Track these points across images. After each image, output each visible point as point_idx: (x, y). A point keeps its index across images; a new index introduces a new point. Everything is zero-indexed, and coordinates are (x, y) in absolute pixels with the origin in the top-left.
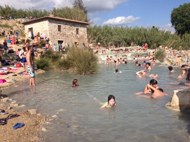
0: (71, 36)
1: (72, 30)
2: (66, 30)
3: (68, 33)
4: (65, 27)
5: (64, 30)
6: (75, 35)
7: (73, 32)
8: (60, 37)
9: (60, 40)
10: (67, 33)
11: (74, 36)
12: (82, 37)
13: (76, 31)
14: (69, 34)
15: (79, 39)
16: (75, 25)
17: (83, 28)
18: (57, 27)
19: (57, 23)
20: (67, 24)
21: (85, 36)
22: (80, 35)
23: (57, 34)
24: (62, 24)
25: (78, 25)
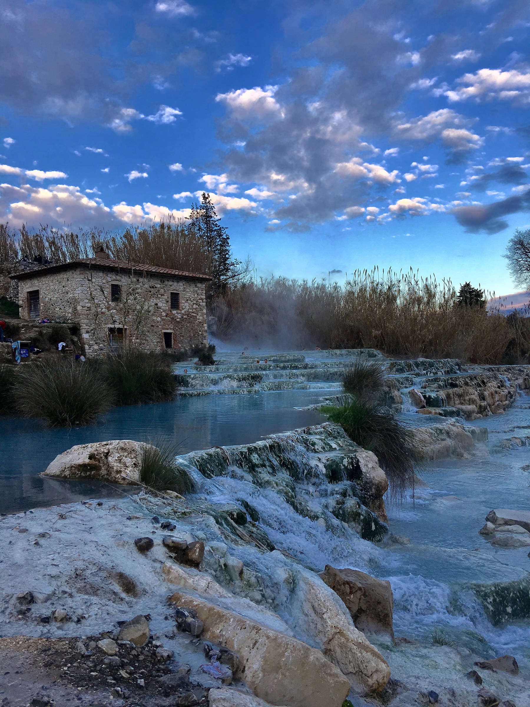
0: (153, 315)
1: (157, 298)
3: (144, 306)
4: (133, 290)
5: (131, 297)
6: (164, 311)
7: (160, 304)
8: (117, 318)
9: (116, 326)
10: (139, 307)
11: (164, 314)
12: (190, 317)
13: (169, 300)
14: (146, 307)
15: (178, 322)
16: (166, 282)
17: (192, 290)
18: (108, 291)
19: (109, 279)
20: (141, 280)
21: (200, 314)
22: (183, 312)
23: (108, 308)
24: (124, 281)
25: (175, 284)
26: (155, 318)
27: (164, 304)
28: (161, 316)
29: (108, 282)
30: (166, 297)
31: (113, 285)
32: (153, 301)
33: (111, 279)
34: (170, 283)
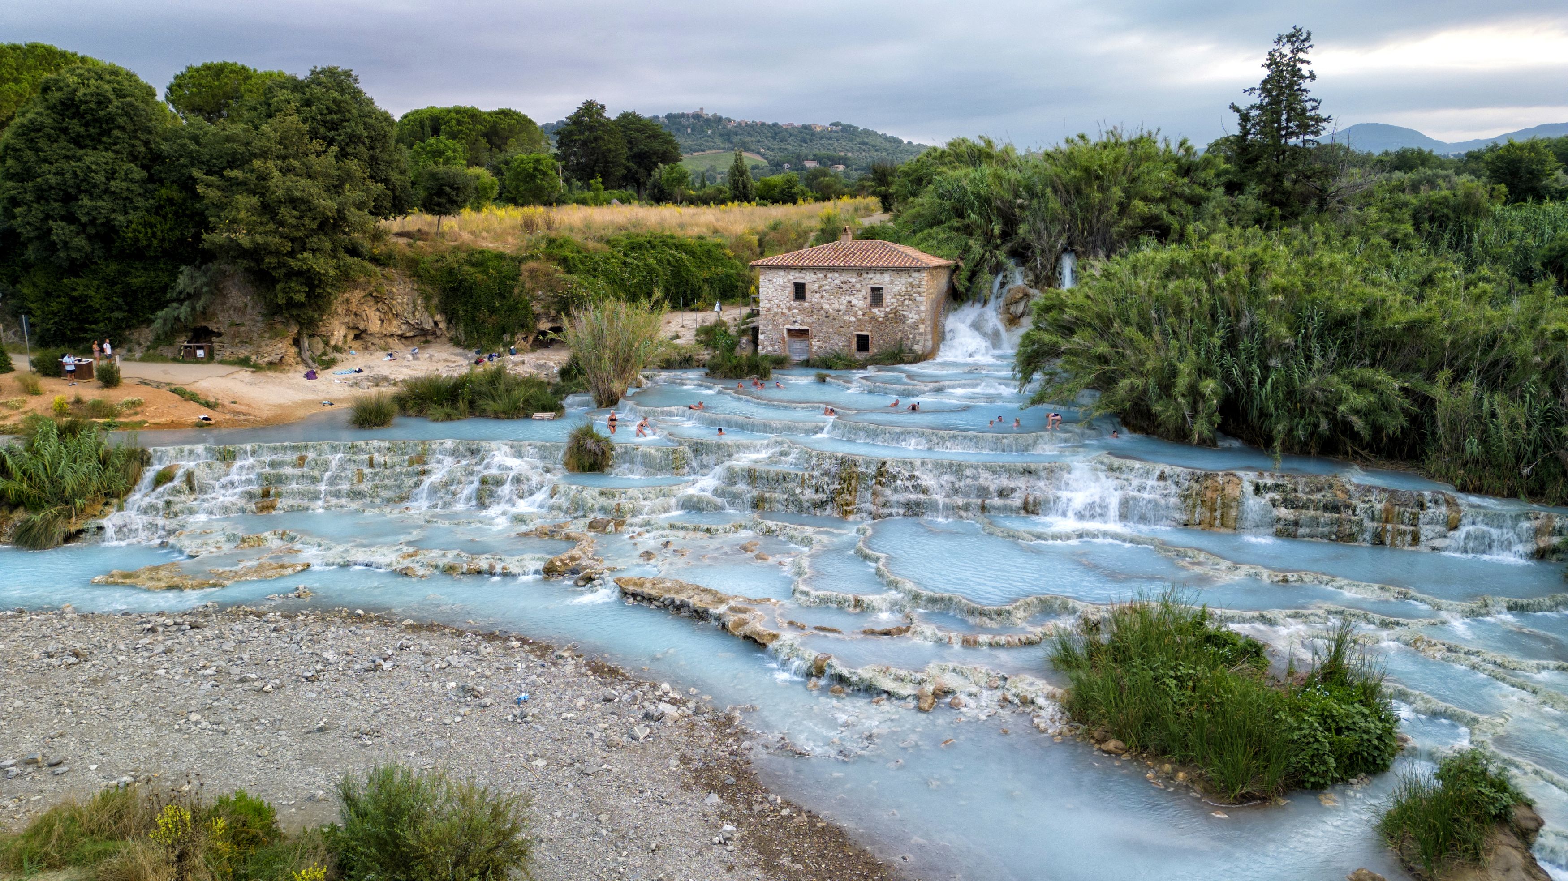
0: (844, 314)
1: (851, 294)
2: (822, 297)
3: (833, 305)
4: (820, 287)
5: (818, 295)
6: (860, 309)
7: (855, 302)
8: (799, 318)
9: (797, 327)
10: (826, 306)
11: (860, 313)
12: (896, 317)
13: (869, 296)
14: (836, 306)
15: (881, 323)
16: (865, 275)
17: (903, 281)
18: (790, 289)
19: (791, 278)
20: (830, 275)
21: (913, 312)
22: (888, 310)
23: (789, 309)
24: (807, 278)
25: (878, 276)
26: (846, 318)
27: (860, 301)
28: (856, 315)
29: (789, 281)
30: (863, 293)
31: (796, 285)
32: (845, 298)
33: (795, 277)
34: (871, 275)
